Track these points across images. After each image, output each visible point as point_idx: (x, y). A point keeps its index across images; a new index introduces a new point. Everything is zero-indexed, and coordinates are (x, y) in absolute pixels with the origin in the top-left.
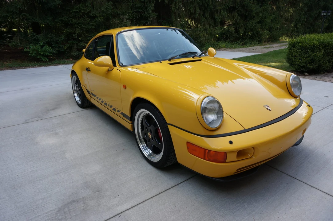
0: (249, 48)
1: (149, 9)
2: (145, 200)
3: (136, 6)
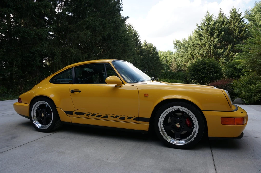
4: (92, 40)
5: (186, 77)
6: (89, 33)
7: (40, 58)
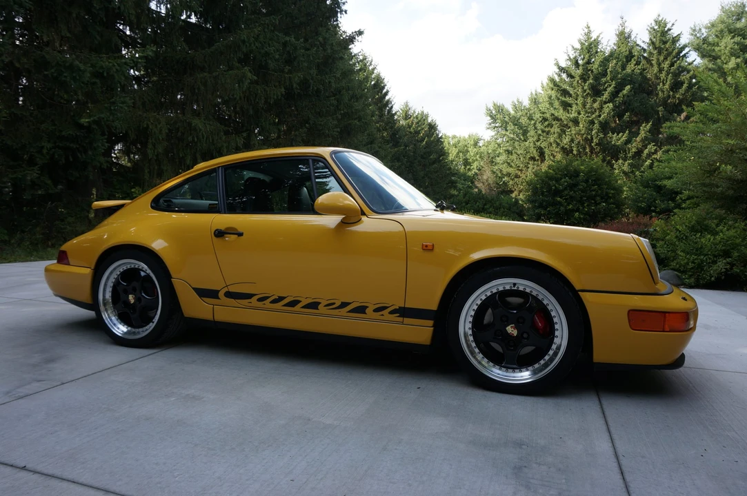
4: (256, 95)
5: (521, 211)
6: (249, 74)
7: (106, 145)
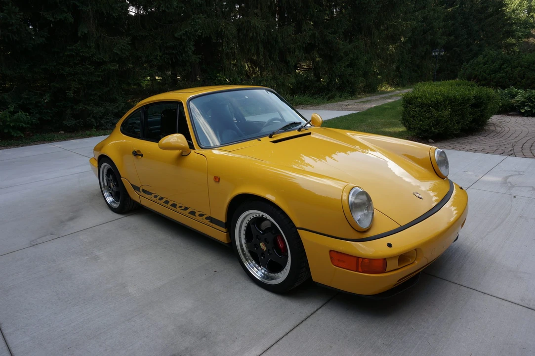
0: (339, 103)
1: (188, 49)
2: (278, 339)
3: (168, 44)
